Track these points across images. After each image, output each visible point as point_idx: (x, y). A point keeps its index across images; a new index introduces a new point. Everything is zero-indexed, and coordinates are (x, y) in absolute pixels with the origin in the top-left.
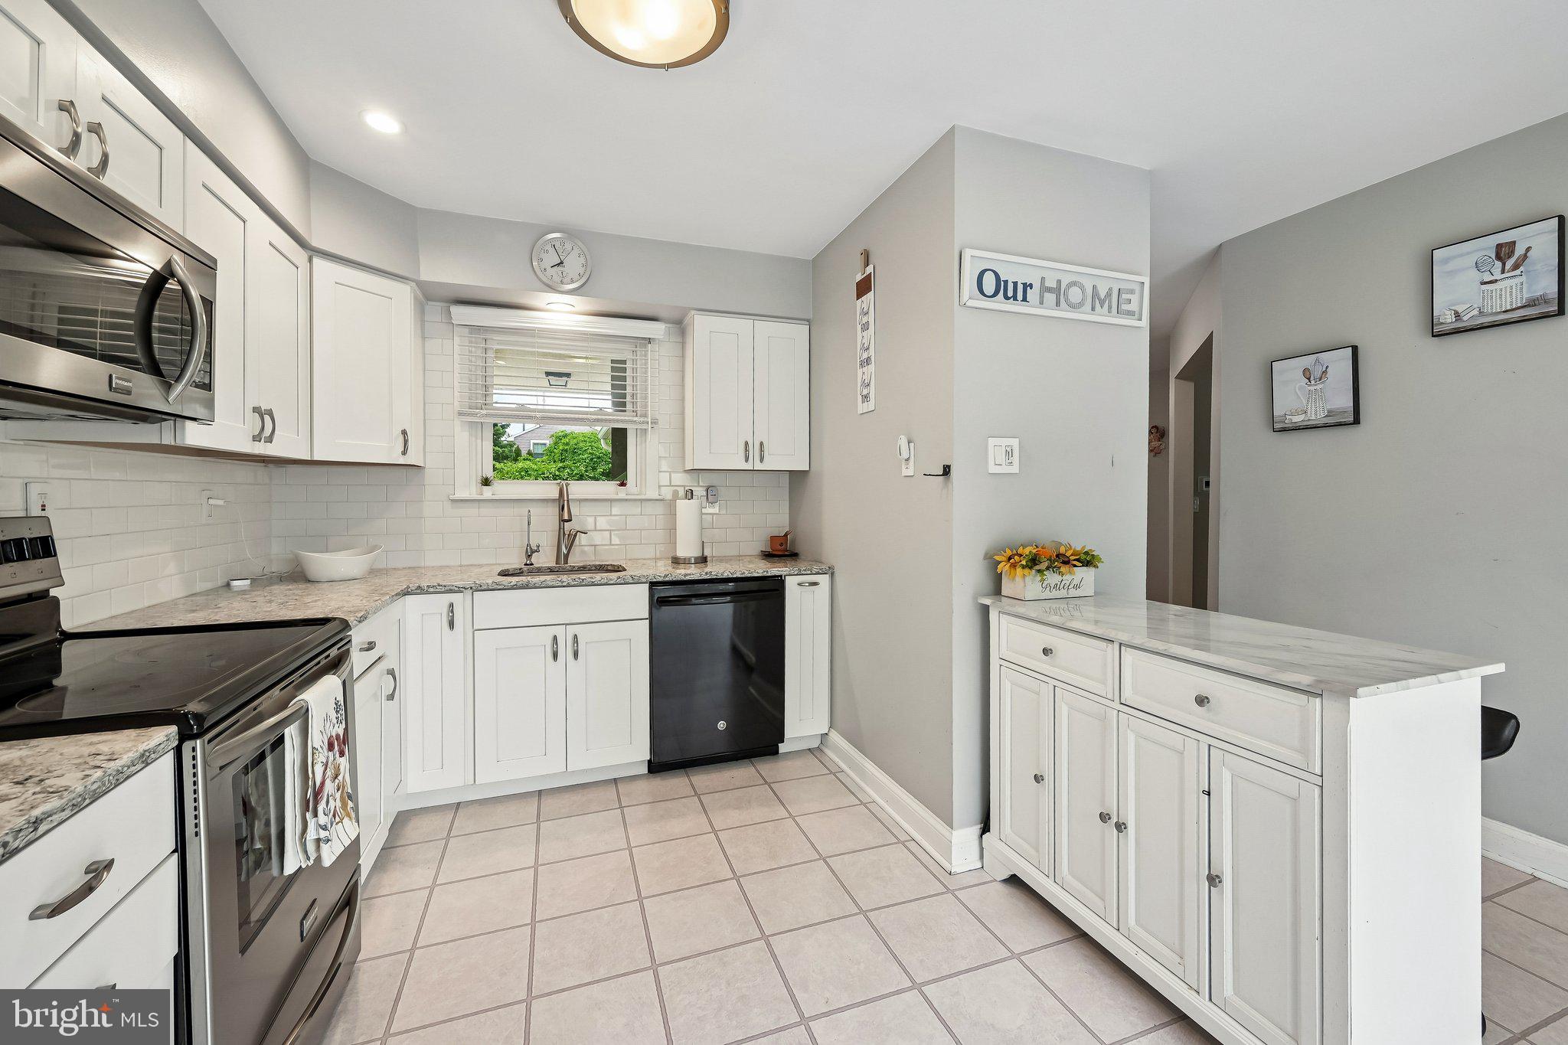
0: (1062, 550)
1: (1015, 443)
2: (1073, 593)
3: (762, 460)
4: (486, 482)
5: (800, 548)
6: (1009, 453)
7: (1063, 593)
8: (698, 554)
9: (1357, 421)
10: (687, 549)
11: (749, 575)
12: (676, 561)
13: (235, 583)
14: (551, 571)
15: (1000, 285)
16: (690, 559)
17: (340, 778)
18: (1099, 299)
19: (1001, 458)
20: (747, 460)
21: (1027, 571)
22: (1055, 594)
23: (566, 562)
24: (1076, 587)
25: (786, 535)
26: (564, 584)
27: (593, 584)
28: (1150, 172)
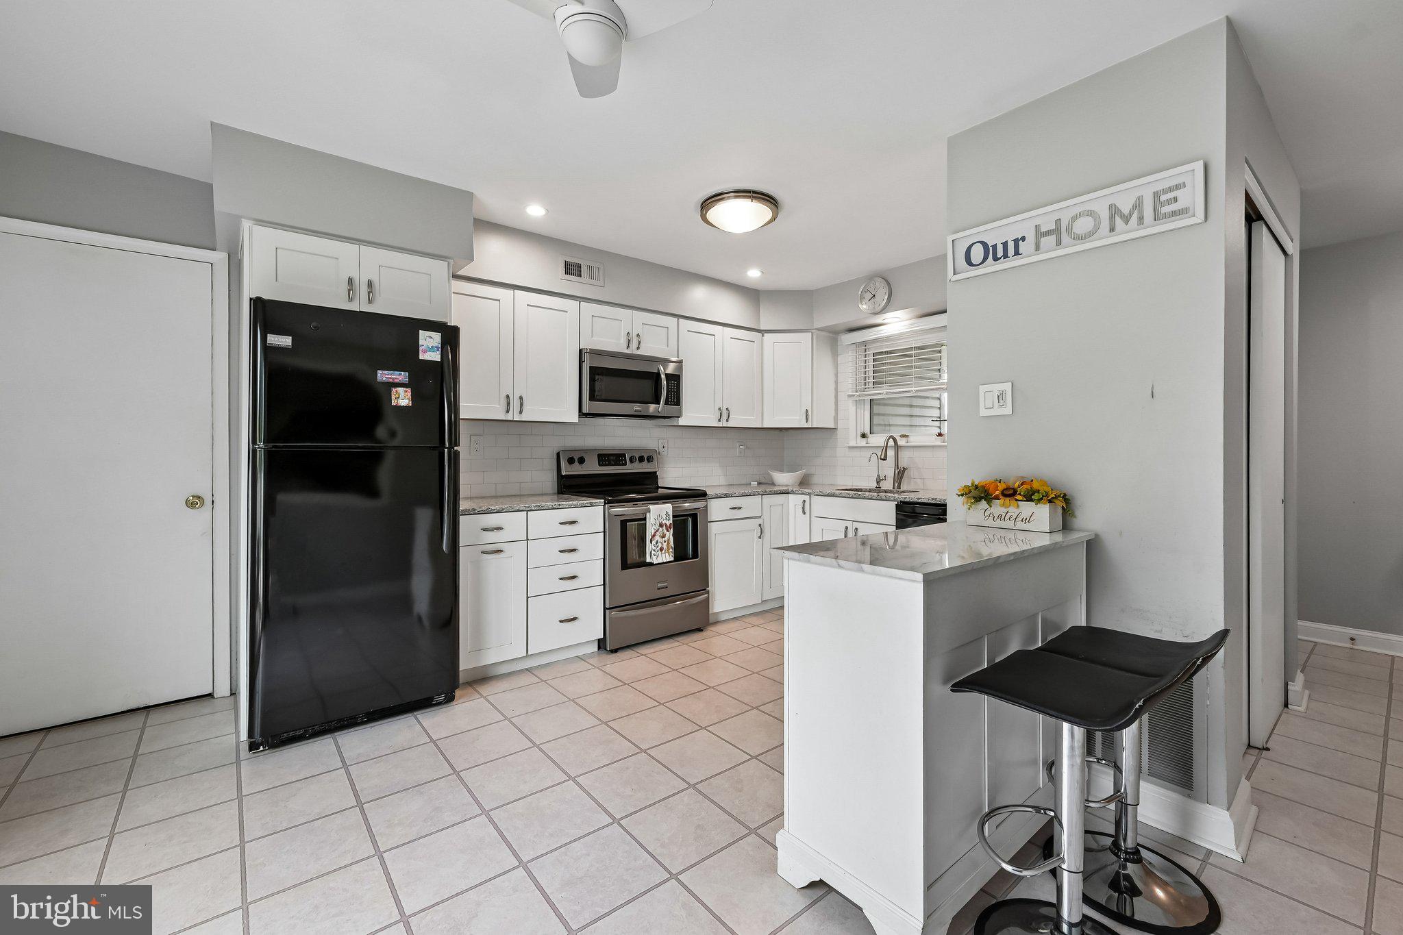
1: (1007, 387)
2: (1020, 525)
4: (864, 436)
6: (1000, 397)
7: (1010, 524)
13: (752, 483)
14: (890, 492)
15: (990, 252)
17: (666, 538)
18: (1122, 216)
19: (991, 401)
22: (999, 523)
23: (898, 488)
24: (1025, 520)
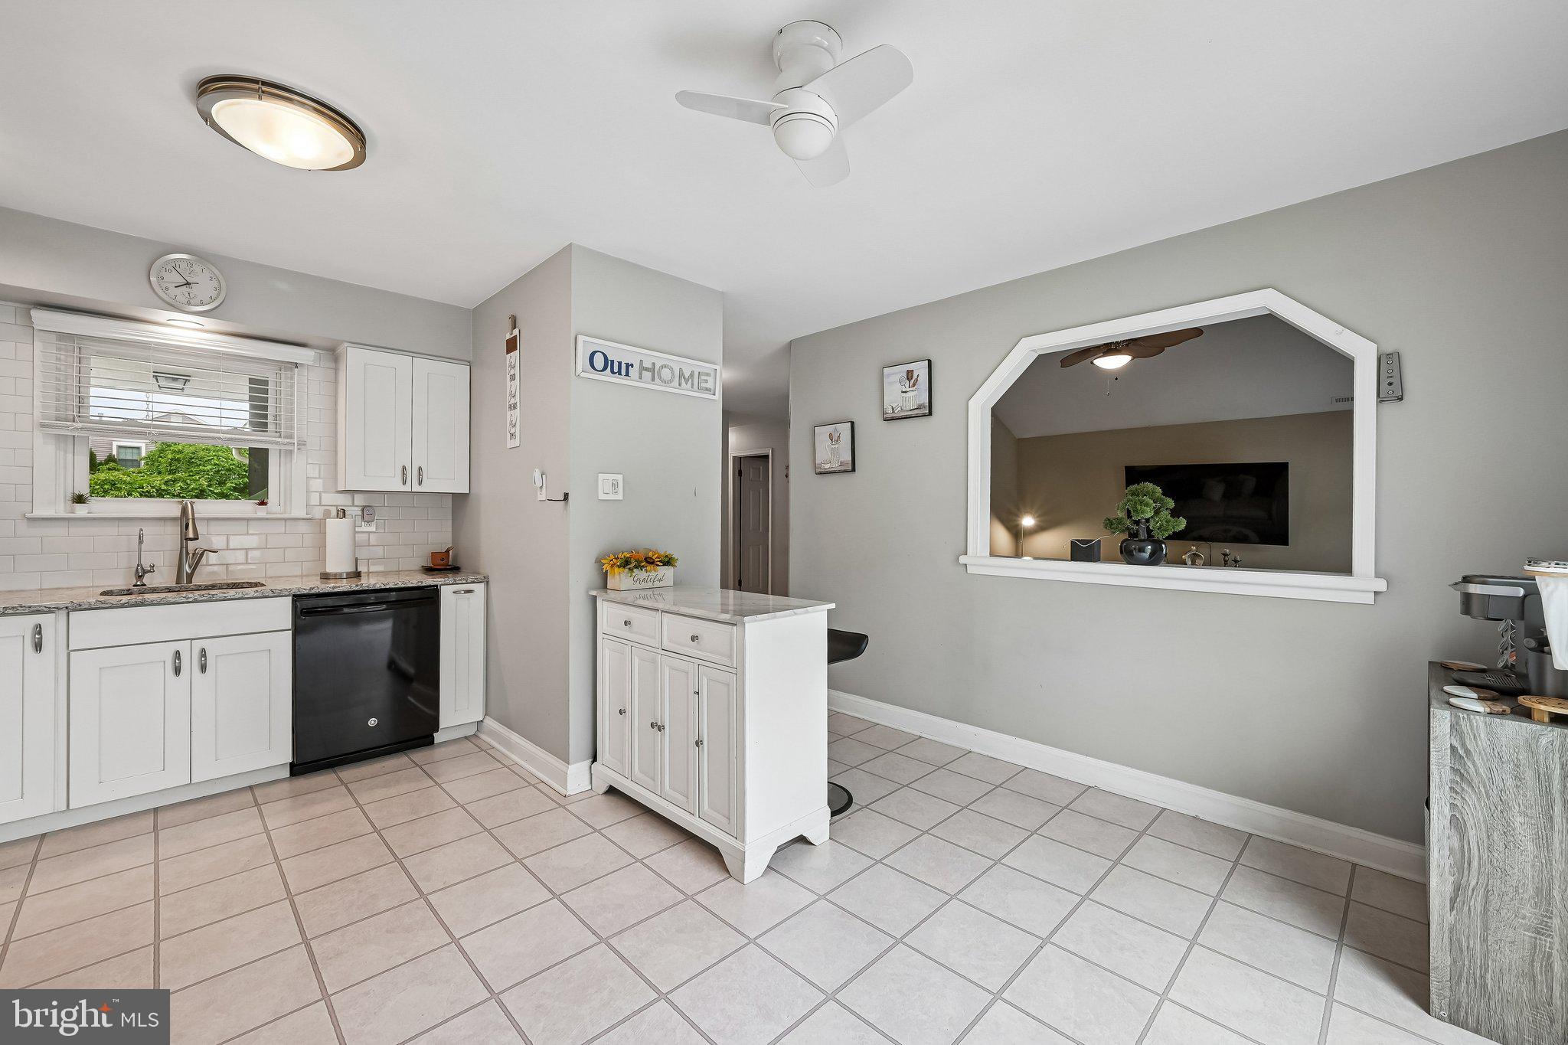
0: (650, 555)
1: (620, 478)
2: (657, 584)
3: (420, 483)
4: (79, 500)
5: (462, 562)
6: (615, 485)
7: (650, 585)
8: (351, 569)
9: (853, 470)
10: (337, 563)
11: (403, 586)
12: (325, 577)
14: (169, 590)
16: (341, 574)
19: (608, 488)
20: (404, 483)
21: (621, 569)
22: (644, 585)
23: (190, 580)
24: (659, 580)
25: (448, 551)
26: (191, 600)
27: (225, 599)
28: (723, 293)
